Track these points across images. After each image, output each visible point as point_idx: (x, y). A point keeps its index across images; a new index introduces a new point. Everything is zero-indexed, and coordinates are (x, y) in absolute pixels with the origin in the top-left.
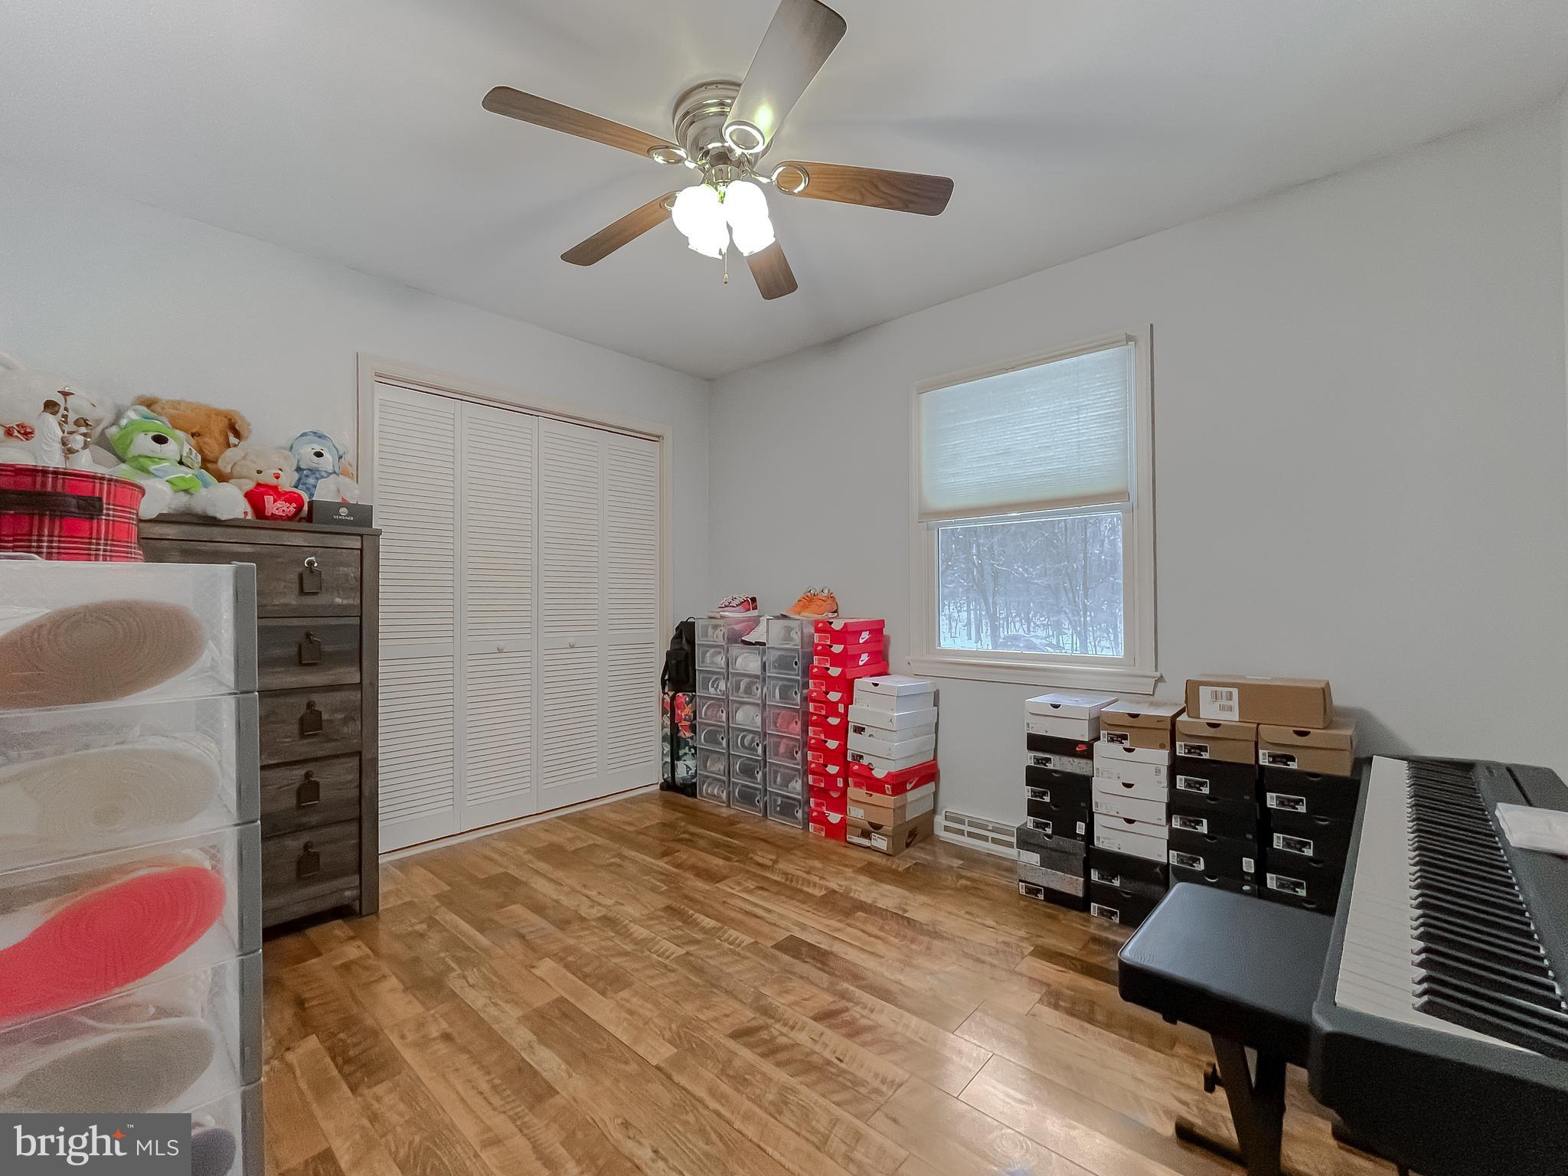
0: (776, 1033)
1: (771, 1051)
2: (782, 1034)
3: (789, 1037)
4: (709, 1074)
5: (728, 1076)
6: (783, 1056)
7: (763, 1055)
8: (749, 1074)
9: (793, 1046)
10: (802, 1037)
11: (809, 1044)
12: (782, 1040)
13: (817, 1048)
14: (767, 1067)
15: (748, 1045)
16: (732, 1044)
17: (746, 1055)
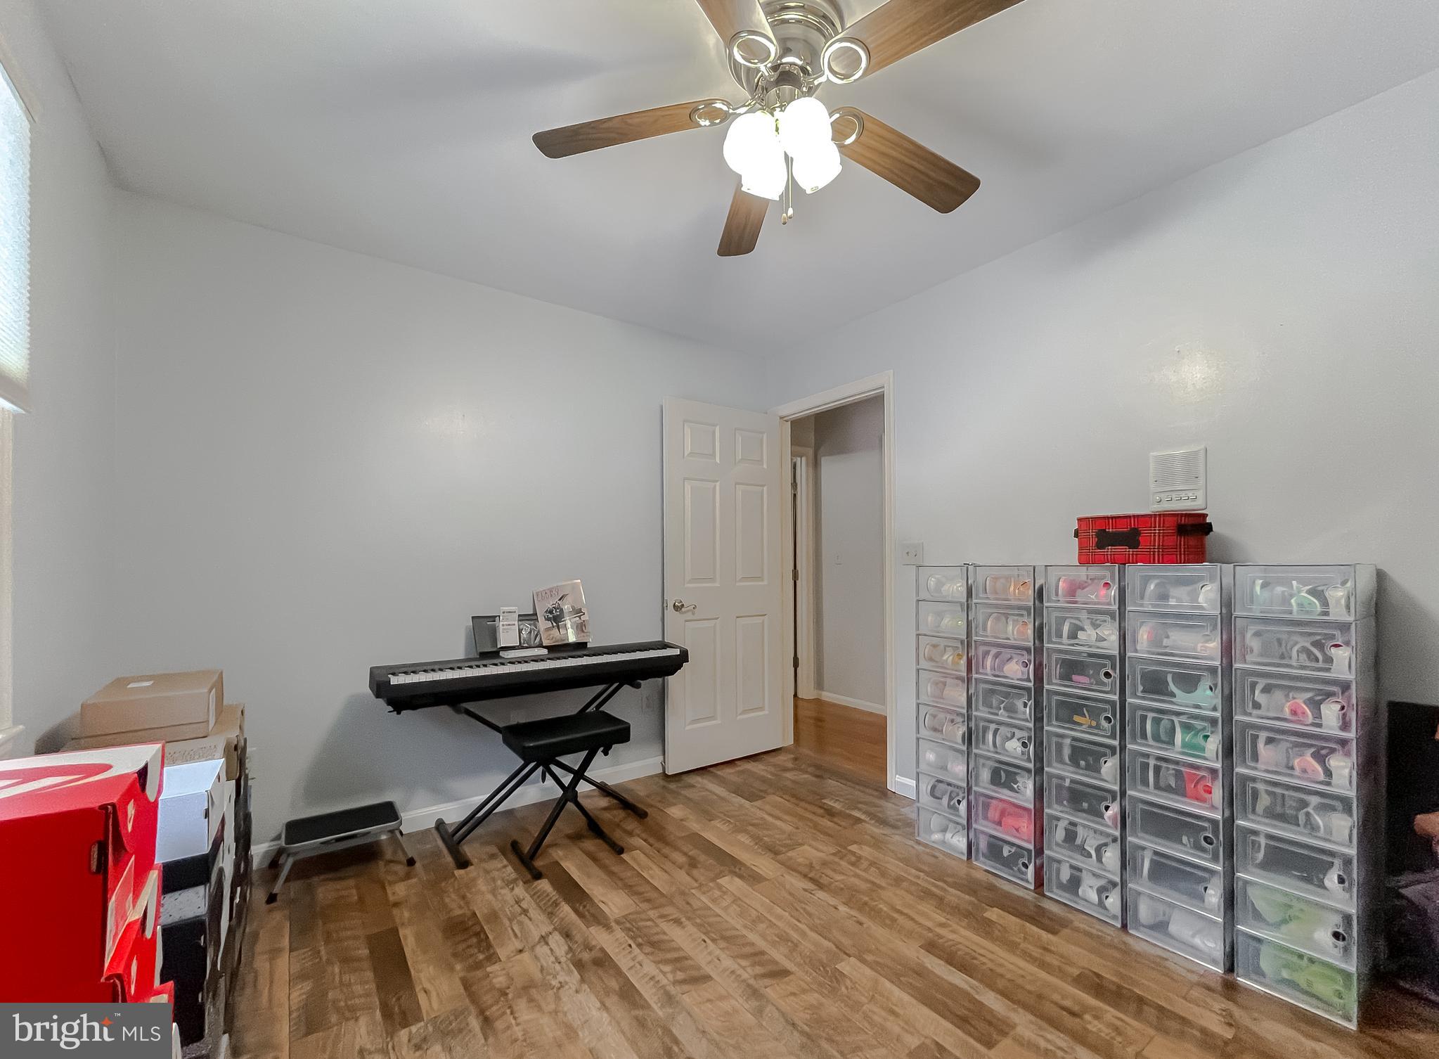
0: (749, 970)
1: (757, 956)
2: (744, 968)
3: (739, 964)
4: (806, 946)
5: (792, 942)
6: (748, 950)
7: (762, 953)
8: (777, 941)
9: (737, 957)
10: (728, 963)
11: (723, 956)
12: (744, 963)
13: (718, 952)
14: (761, 944)
15: (775, 962)
16: (789, 965)
17: (778, 955)
